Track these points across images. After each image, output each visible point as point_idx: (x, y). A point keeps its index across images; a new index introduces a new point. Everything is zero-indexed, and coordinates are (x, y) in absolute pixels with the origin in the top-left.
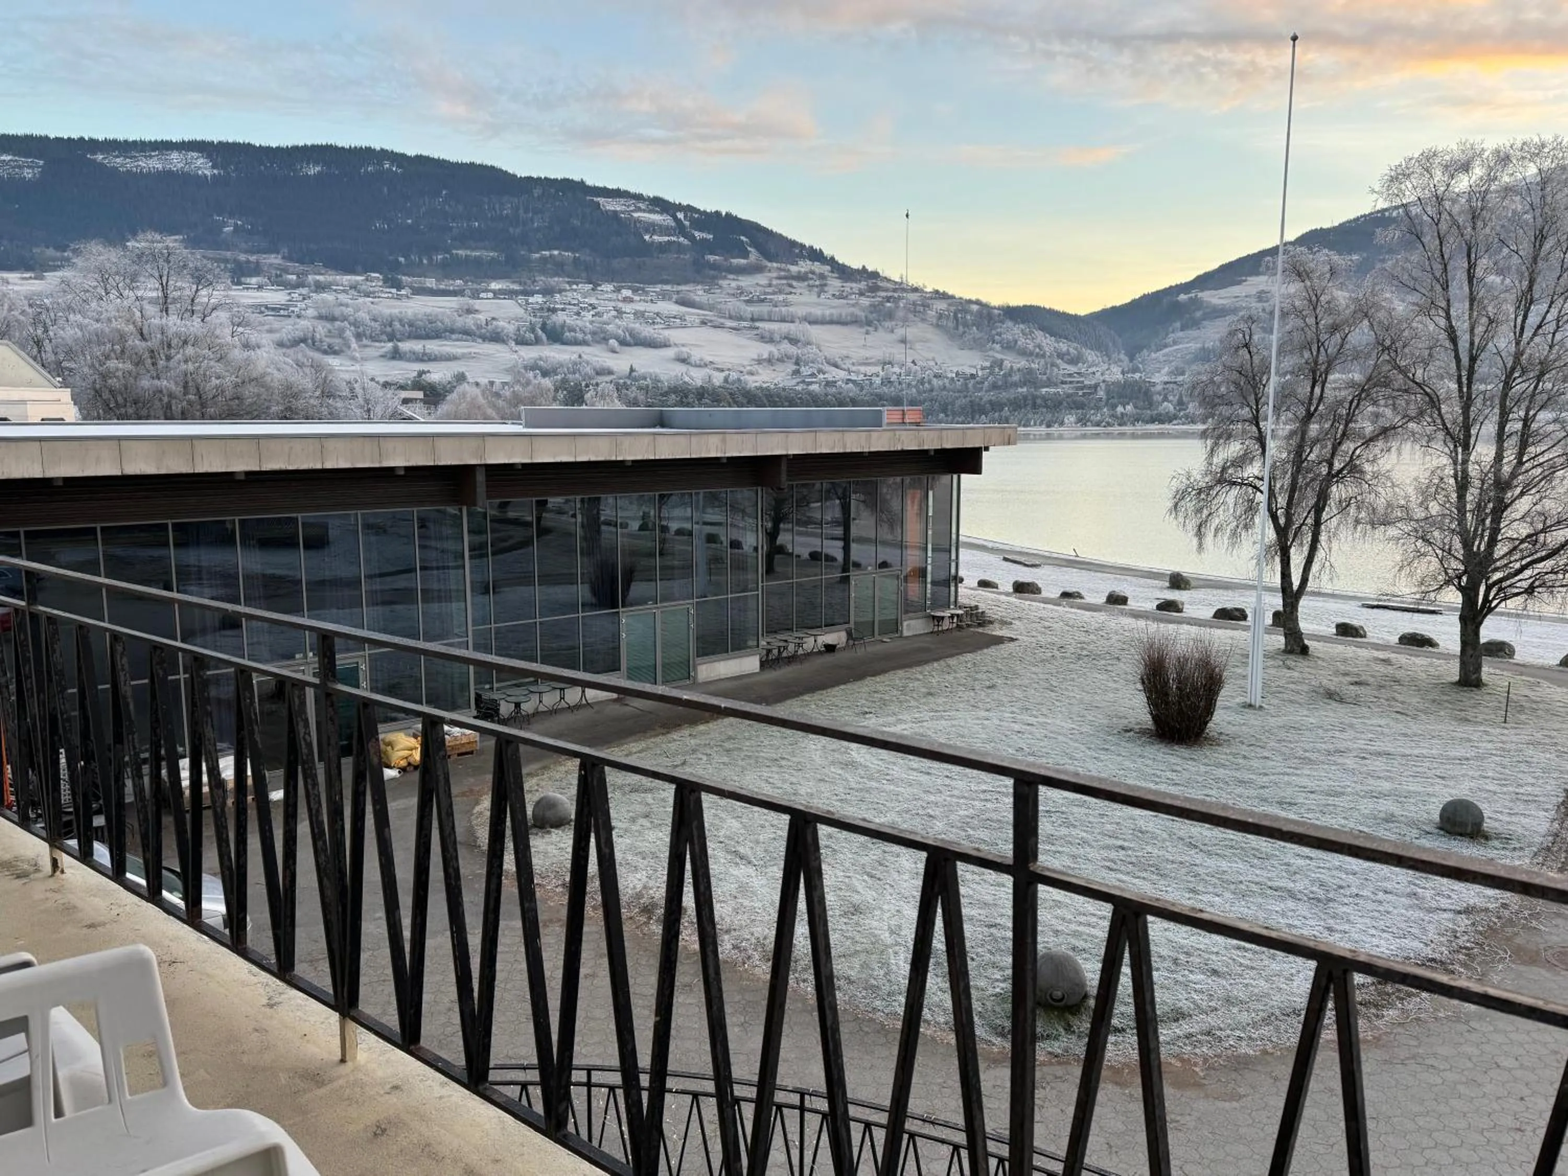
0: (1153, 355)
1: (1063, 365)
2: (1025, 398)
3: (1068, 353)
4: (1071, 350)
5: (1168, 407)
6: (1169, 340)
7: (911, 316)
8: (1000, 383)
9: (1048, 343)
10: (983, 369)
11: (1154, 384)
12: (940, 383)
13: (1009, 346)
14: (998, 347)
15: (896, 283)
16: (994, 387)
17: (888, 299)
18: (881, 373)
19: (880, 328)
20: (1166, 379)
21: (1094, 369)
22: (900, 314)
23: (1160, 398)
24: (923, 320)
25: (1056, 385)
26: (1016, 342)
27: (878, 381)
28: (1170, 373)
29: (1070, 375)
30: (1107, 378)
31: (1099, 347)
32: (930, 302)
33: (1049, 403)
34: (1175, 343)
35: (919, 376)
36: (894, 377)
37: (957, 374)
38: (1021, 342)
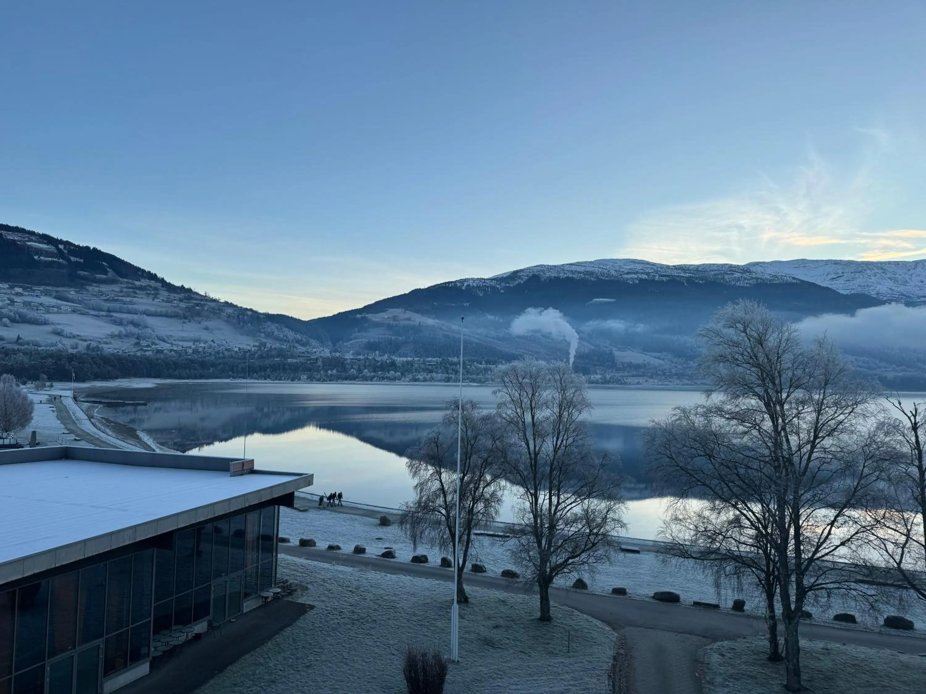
0: (345, 344)
1: (299, 347)
2: (279, 364)
3: (302, 340)
4: (304, 339)
5: (353, 371)
6: (352, 337)
7: (212, 315)
8: (264, 355)
9: (291, 335)
10: (254, 346)
11: (346, 360)
12: (229, 353)
13: (269, 335)
14: (263, 335)
15: (202, 296)
16: (261, 357)
17: (197, 305)
18: (193, 346)
19: (192, 321)
20: (352, 357)
21: (314, 350)
22: (205, 313)
23: (350, 367)
24: (219, 318)
25: (295, 358)
26: (273, 333)
27: (190, 351)
28: (353, 354)
29: (303, 353)
30: (322, 355)
31: (318, 338)
32: (223, 308)
33: (292, 367)
34: (355, 338)
35: (217, 349)
36: (200, 350)
37: (239, 349)
38: (276, 333)
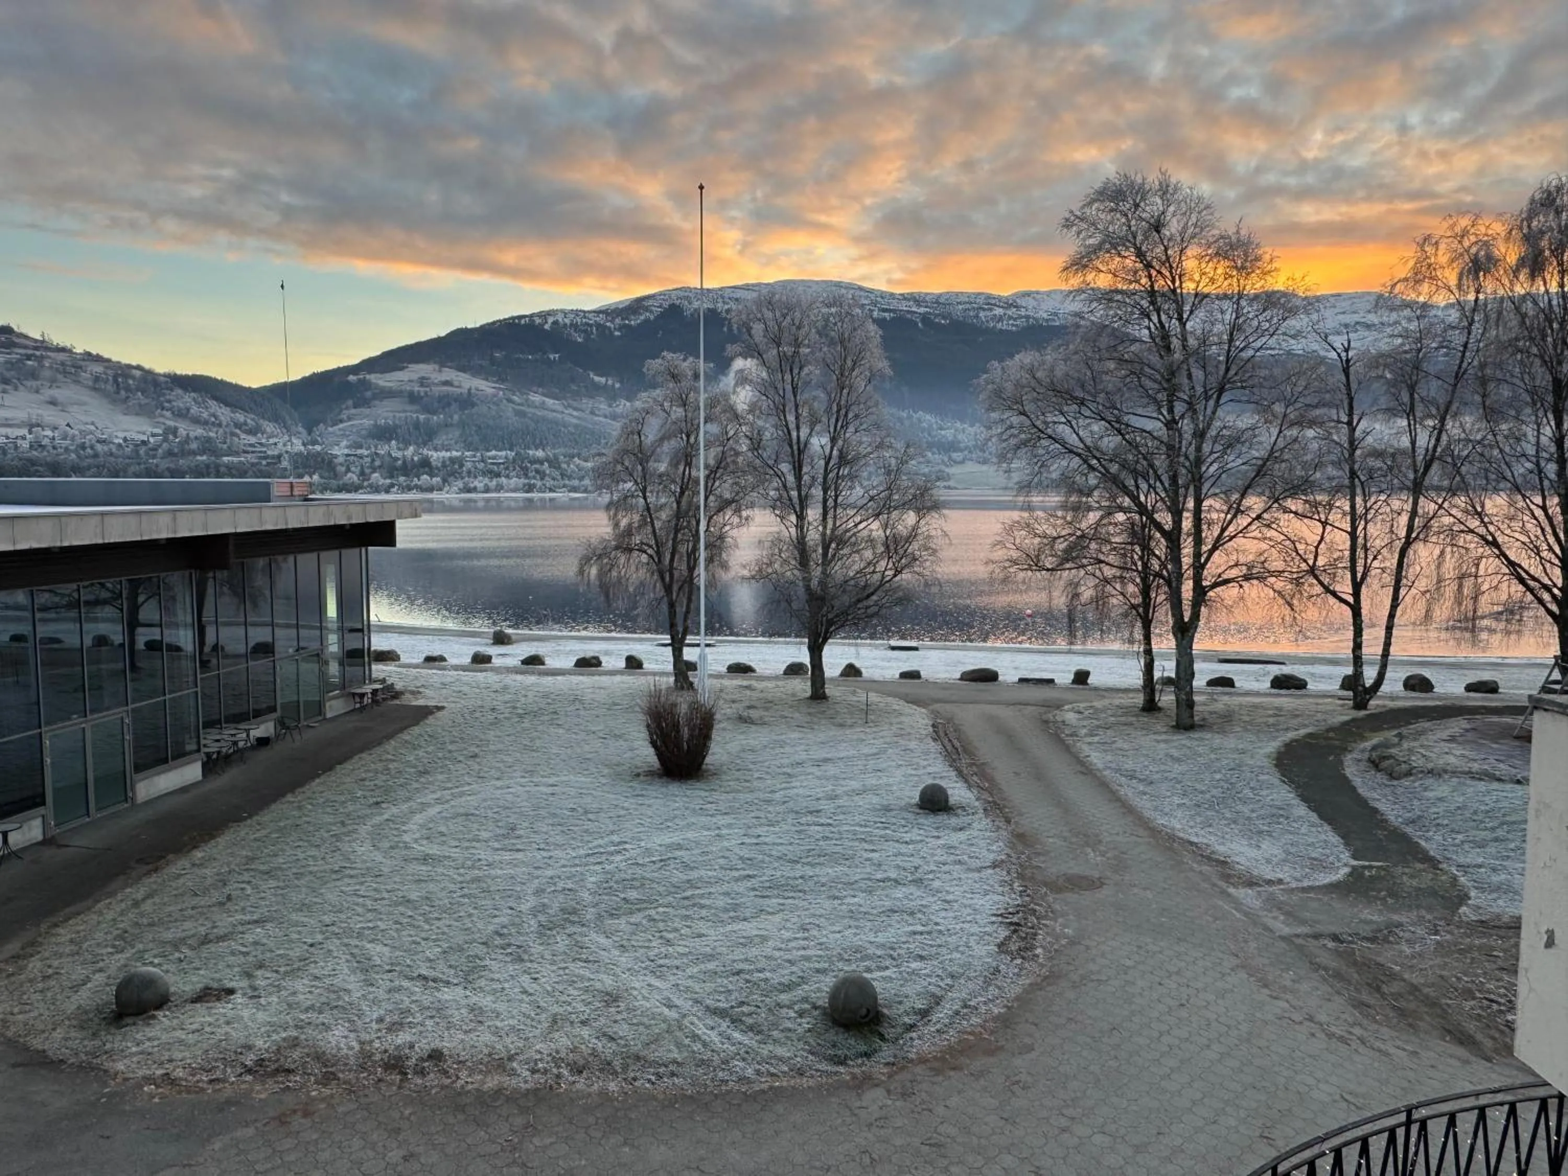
0: (330, 429)
1: (243, 436)
2: (208, 466)
3: (245, 424)
4: (249, 421)
5: (352, 477)
6: (344, 417)
7: (60, 377)
8: (176, 450)
9: (224, 413)
10: (153, 435)
11: (336, 456)
12: (106, 448)
13: (182, 414)
14: (168, 414)
15: (36, 341)
16: (170, 453)
17: (29, 357)
18: (28, 436)
19: (21, 388)
20: (346, 451)
21: (272, 441)
22: (47, 373)
23: (343, 469)
24: (77, 382)
25: (237, 454)
26: (188, 410)
27: (25, 445)
28: (347, 447)
29: (251, 445)
30: (289, 448)
31: (276, 418)
32: (83, 363)
33: (234, 472)
34: (349, 419)
35: (79, 441)
36: (45, 442)
37: (125, 440)
38: (194, 410)
